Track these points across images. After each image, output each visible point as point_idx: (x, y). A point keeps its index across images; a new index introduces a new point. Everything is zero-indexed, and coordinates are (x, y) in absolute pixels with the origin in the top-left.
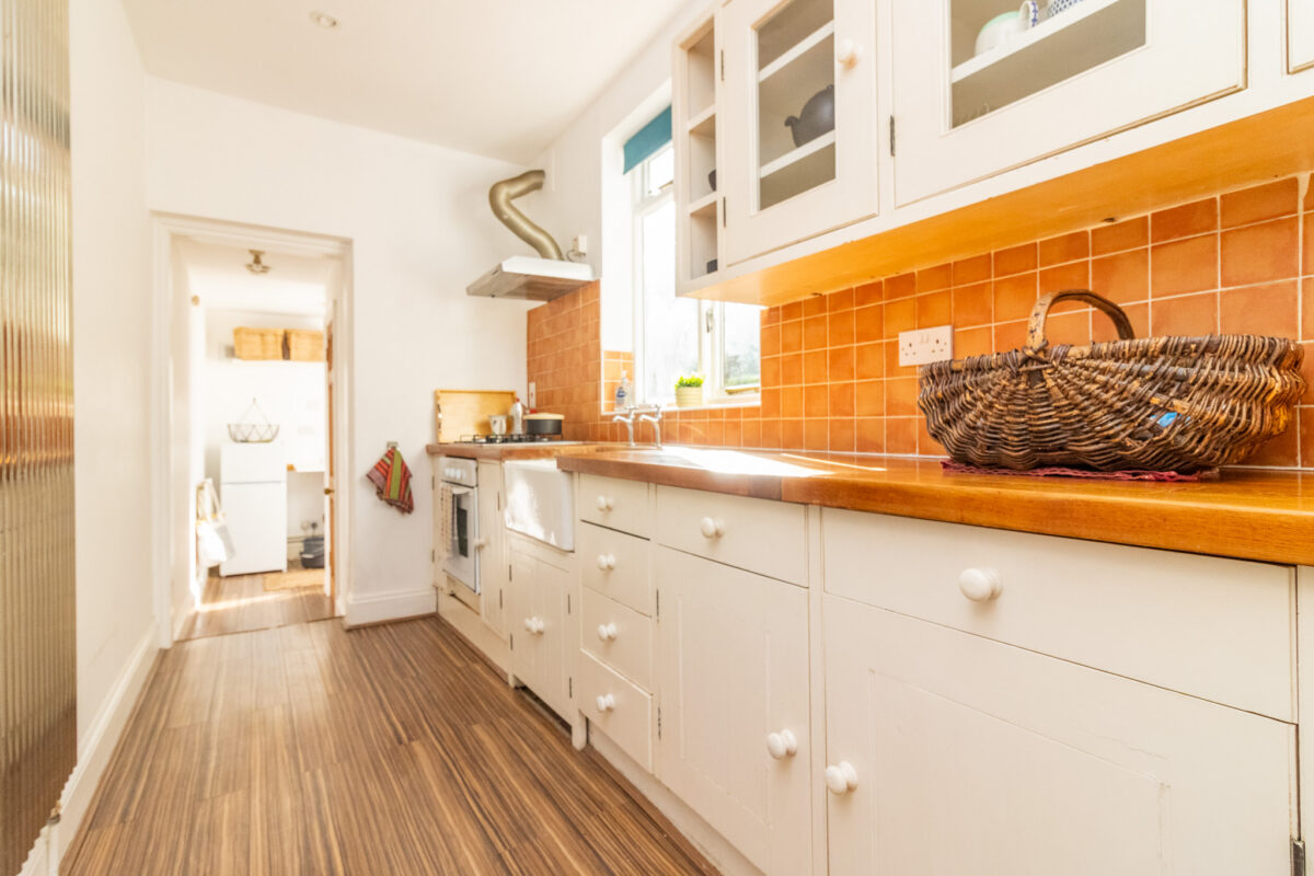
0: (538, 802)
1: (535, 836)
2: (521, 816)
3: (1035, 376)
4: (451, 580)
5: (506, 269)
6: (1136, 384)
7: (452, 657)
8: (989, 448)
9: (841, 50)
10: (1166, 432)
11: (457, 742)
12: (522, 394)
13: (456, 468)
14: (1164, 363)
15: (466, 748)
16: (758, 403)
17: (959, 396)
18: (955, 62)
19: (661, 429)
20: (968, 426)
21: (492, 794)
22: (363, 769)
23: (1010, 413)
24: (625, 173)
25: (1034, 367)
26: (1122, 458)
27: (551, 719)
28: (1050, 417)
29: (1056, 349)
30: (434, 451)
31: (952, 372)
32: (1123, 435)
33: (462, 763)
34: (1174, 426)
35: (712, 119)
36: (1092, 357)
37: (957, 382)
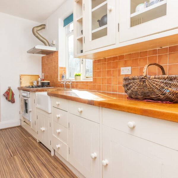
0: (43, 168)
1: (42, 176)
2: (39, 172)
3: (144, 82)
4: (24, 118)
5: (36, 48)
6: (162, 84)
7: (24, 136)
8: (135, 95)
9: (109, 7)
10: (167, 94)
11: (25, 156)
12: (41, 76)
13: (25, 93)
14: (167, 80)
15: (27, 157)
16: (92, 81)
17: (130, 84)
18: (131, 13)
19: (71, 85)
20: (132, 91)
21: (32, 167)
22: (3, 163)
23: (139, 89)
24: (64, 27)
25: (144, 80)
26: (159, 99)
27: (46, 149)
28: (147, 90)
29: (148, 76)
30: (19, 89)
31: (129, 79)
32: (160, 94)
33: (26, 160)
34: (169, 93)
35: (82, 19)
36: (154, 78)
37: (130, 81)
